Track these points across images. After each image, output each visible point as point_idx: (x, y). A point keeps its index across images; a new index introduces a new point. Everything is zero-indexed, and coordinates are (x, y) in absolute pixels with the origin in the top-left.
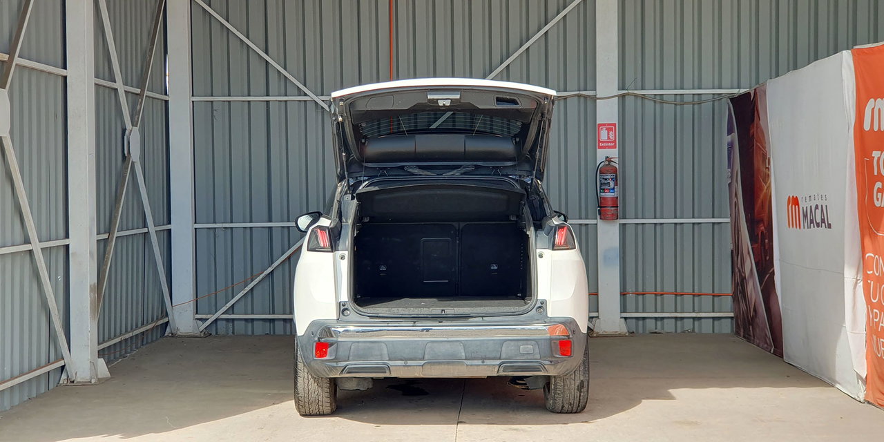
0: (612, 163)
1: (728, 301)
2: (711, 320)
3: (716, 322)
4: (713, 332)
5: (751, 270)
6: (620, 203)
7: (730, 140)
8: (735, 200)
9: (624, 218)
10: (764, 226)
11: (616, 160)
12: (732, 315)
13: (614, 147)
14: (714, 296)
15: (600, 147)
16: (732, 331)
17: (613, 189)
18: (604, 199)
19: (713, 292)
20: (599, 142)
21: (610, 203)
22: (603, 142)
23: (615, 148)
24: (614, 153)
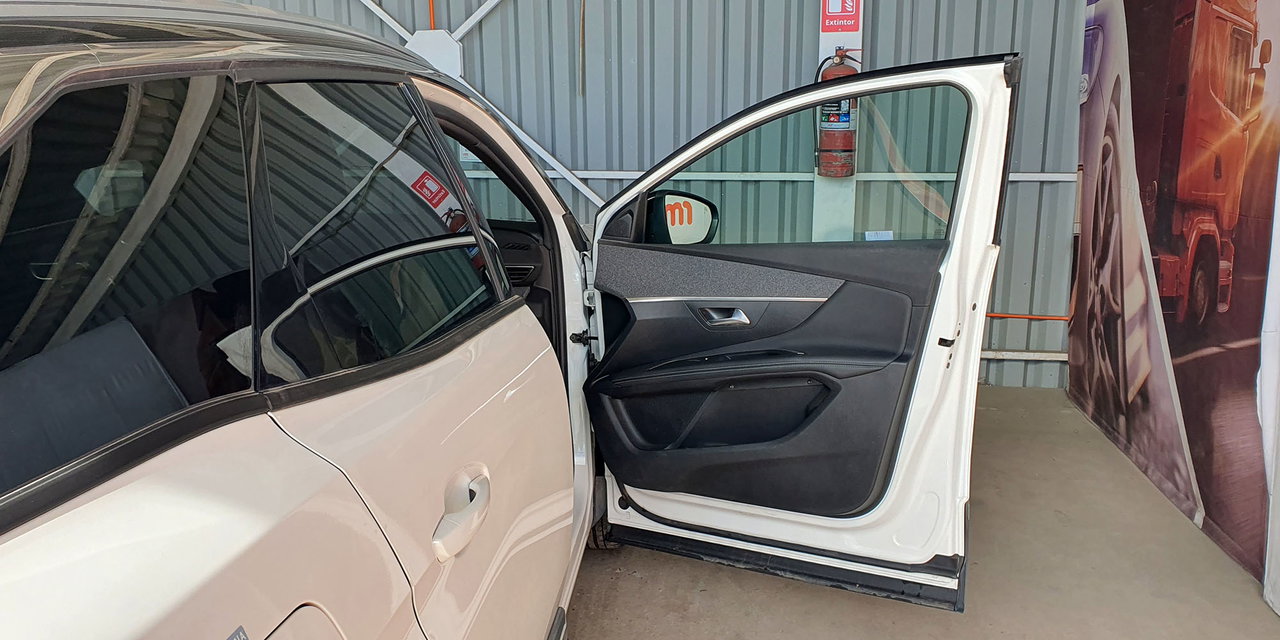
0: (848, 62)
1: (1059, 331)
2: (1023, 363)
3: (1031, 367)
4: (1024, 386)
5: (1146, 308)
6: (858, 143)
7: (1093, 14)
8: (1102, 140)
9: (868, 170)
10: (1218, 220)
11: (858, 55)
12: (1064, 357)
13: (855, 28)
14: (1031, 319)
15: (827, 29)
16: (1061, 385)
17: (848, 114)
18: (828, 134)
19: (1031, 313)
20: (826, 17)
21: (839, 144)
22: (832, 18)
23: (857, 30)
24: (853, 41)
